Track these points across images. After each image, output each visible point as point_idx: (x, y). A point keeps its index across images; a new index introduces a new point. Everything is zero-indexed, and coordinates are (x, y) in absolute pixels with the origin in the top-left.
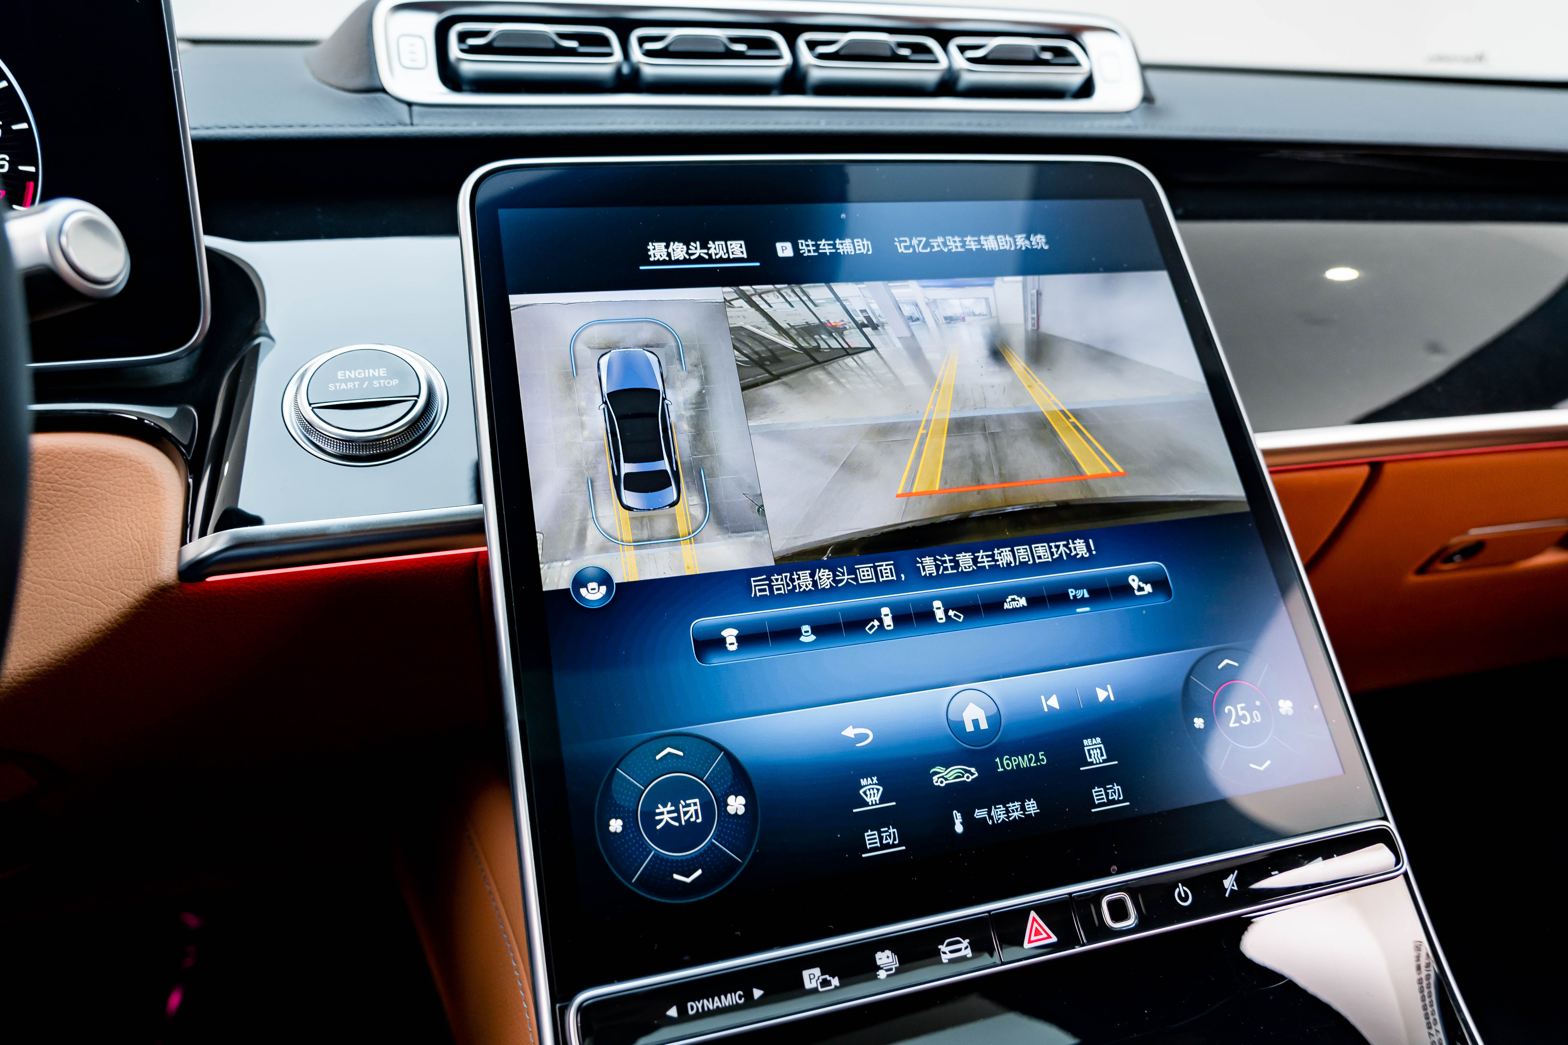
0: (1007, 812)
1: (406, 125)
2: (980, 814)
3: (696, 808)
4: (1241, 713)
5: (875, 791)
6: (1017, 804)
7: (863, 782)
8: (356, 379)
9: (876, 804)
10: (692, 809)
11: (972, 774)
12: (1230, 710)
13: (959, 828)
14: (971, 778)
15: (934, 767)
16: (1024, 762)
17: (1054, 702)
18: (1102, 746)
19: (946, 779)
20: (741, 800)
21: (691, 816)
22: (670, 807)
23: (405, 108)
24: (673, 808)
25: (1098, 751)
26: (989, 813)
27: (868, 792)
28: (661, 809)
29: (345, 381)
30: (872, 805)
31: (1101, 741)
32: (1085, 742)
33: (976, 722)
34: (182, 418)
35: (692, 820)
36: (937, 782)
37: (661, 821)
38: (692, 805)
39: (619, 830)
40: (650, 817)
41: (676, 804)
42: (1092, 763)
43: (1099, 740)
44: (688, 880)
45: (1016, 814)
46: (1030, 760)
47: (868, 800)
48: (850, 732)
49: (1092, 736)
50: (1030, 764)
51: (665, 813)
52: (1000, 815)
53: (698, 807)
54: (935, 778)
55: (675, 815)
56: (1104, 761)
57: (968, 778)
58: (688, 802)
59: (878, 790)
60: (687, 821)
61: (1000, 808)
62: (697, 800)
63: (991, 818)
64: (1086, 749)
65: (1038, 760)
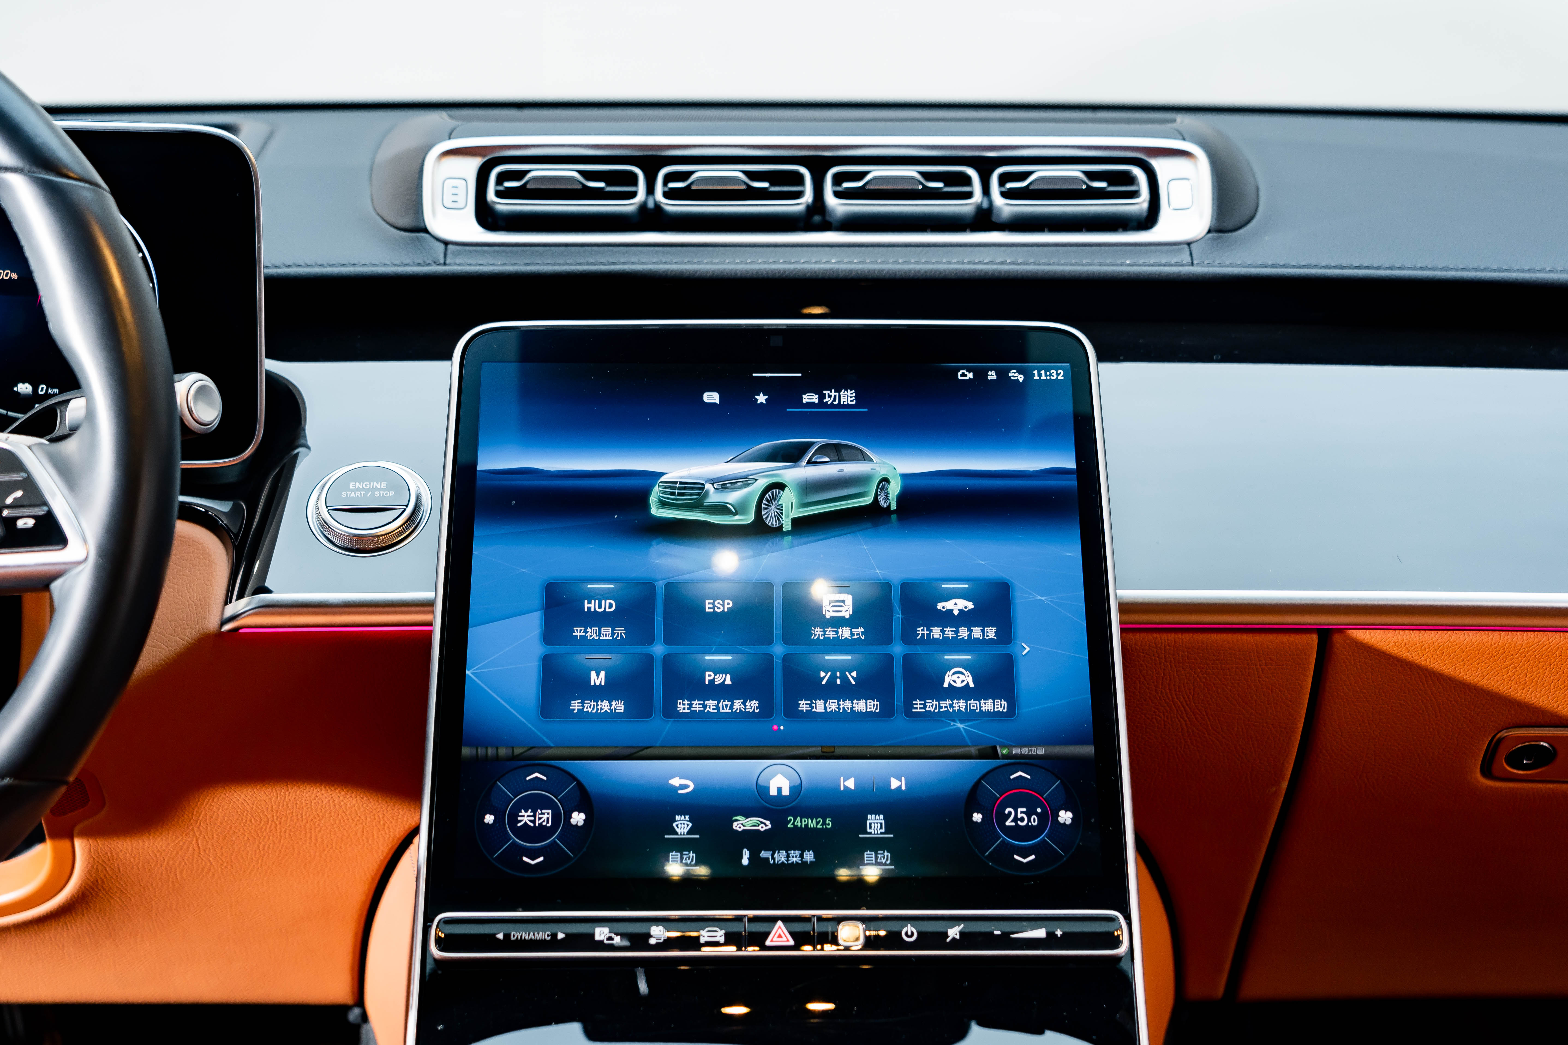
0: (788, 856)
1: (439, 264)
2: (765, 854)
3: (548, 816)
4: (1019, 816)
5: (686, 826)
6: (798, 853)
7: (677, 818)
8: (363, 489)
9: (684, 834)
10: (545, 817)
11: (766, 825)
12: (1010, 813)
13: (745, 861)
14: (765, 828)
15: (737, 816)
16: (812, 823)
17: (851, 784)
18: (883, 822)
19: (744, 826)
20: (582, 816)
21: (544, 821)
22: (529, 813)
23: (442, 246)
24: (532, 814)
25: (879, 825)
26: (773, 855)
27: (679, 826)
28: (523, 813)
29: (355, 490)
30: (681, 834)
31: (884, 818)
32: (869, 817)
33: (780, 790)
34: (236, 509)
35: (544, 824)
36: (736, 827)
37: (521, 821)
38: (546, 814)
39: (491, 822)
40: (514, 817)
41: (534, 812)
42: (870, 833)
43: (882, 817)
44: (533, 862)
45: (795, 860)
46: (817, 823)
47: (678, 831)
48: (675, 782)
49: (876, 813)
50: (816, 826)
51: (526, 816)
52: (781, 858)
53: (550, 816)
54: (735, 824)
55: (532, 818)
56: (881, 833)
57: (762, 828)
58: (543, 811)
59: (688, 825)
60: (540, 824)
61: (783, 853)
62: (550, 811)
63: (773, 858)
64: (868, 822)
65: (824, 823)
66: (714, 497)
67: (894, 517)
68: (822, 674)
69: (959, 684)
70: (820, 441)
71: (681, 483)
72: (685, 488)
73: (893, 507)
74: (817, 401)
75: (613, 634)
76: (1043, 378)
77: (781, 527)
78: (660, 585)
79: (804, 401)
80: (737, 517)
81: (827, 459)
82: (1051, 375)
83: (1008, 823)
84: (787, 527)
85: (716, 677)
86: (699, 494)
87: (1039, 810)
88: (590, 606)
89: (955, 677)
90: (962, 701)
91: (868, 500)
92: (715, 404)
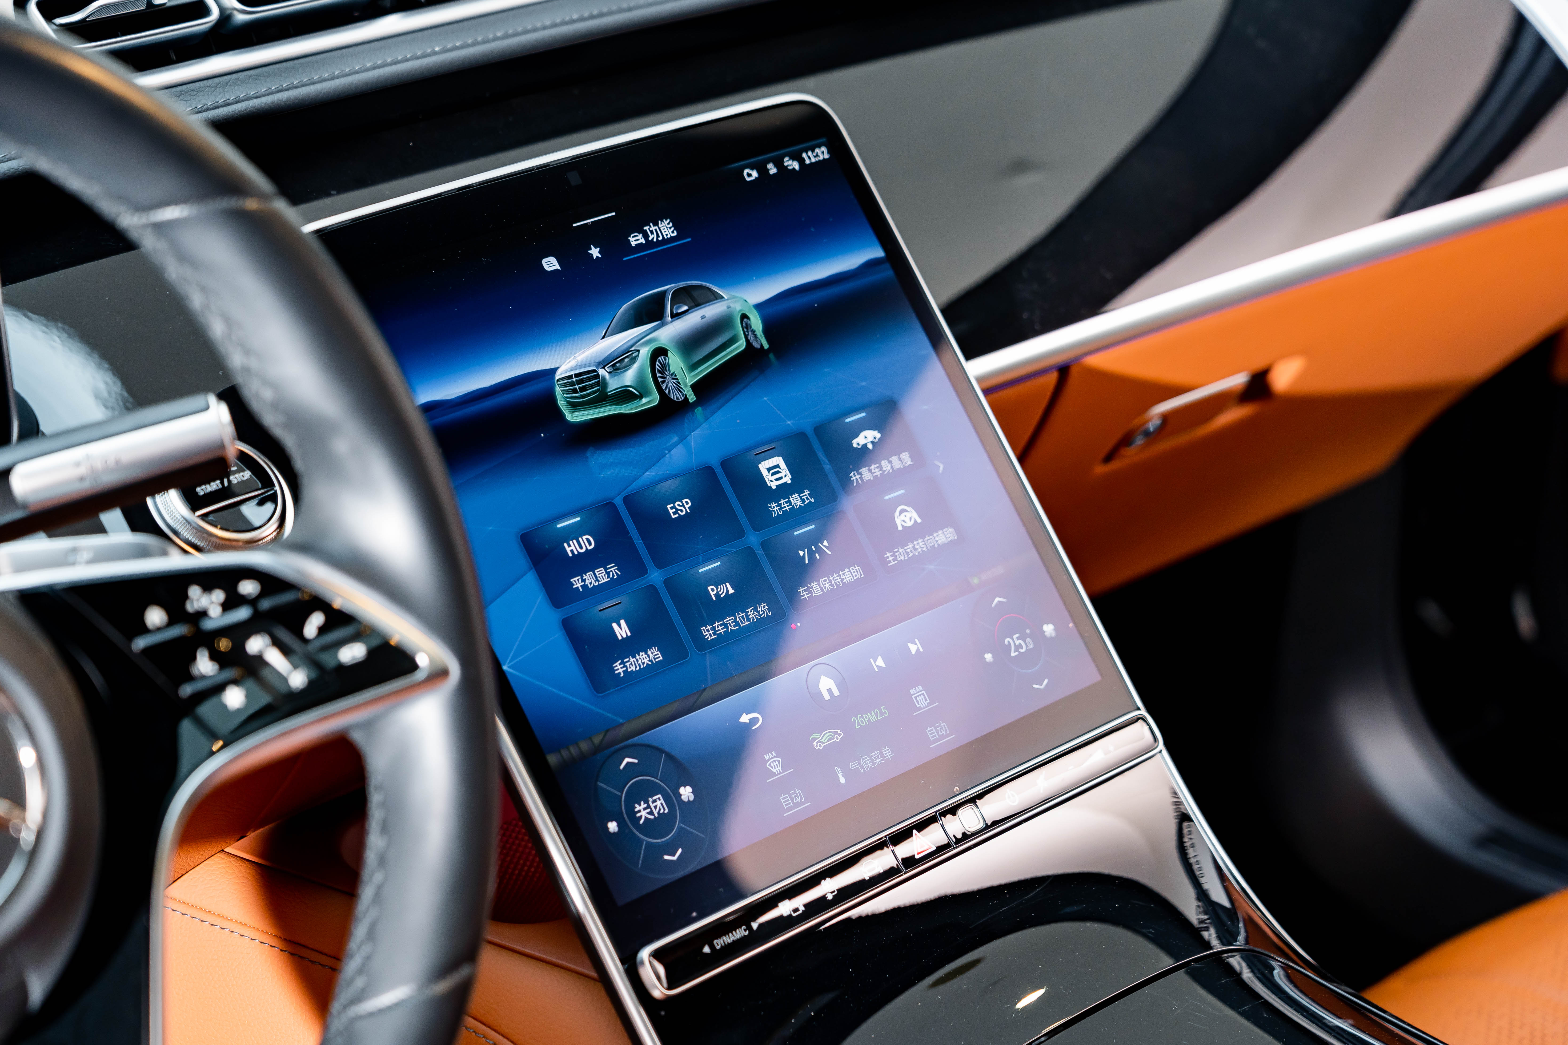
0: (872, 760)
2: (853, 765)
3: (660, 802)
4: (1017, 643)
5: (777, 763)
6: (877, 753)
7: (767, 757)
9: (780, 773)
11: (840, 735)
12: (1009, 643)
13: (842, 780)
15: (811, 736)
16: (873, 717)
17: (880, 662)
18: (923, 692)
19: (823, 743)
20: (689, 789)
21: (660, 810)
22: (643, 806)
24: (646, 805)
25: (922, 697)
26: (859, 763)
27: (772, 765)
30: (778, 774)
31: (922, 688)
32: (912, 691)
33: (830, 691)
35: (662, 811)
36: (817, 746)
37: (641, 817)
38: (658, 800)
39: (616, 829)
40: (633, 816)
41: (646, 802)
42: (920, 708)
43: (920, 688)
44: (675, 858)
45: (878, 761)
46: (876, 714)
47: (774, 771)
48: (745, 719)
49: (915, 685)
50: (877, 718)
51: (642, 810)
52: (867, 764)
53: (662, 801)
55: (649, 810)
56: (929, 704)
57: (837, 739)
58: (654, 798)
59: (778, 761)
60: (659, 813)
61: (866, 758)
62: (659, 796)
63: (862, 767)
64: (913, 696)
65: (882, 714)
66: (614, 384)
67: (771, 356)
68: (801, 553)
69: (909, 524)
70: (669, 288)
71: (577, 375)
72: (582, 381)
73: (766, 346)
74: (643, 241)
75: (608, 574)
76: (813, 160)
77: (686, 399)
78: (618, 501)
79: (633, 244)
80: (644, 400)
81: (685, 308)
82: (817, 155)
83: (1013, 654)
84: (692, 398)
85: (719, 590)
86: (598, 384)
87: (1028, 631)
88: (572, 548)
89: (902, 517)
90: (920, 541)
91: (741, 345)
92: (557, 270)
